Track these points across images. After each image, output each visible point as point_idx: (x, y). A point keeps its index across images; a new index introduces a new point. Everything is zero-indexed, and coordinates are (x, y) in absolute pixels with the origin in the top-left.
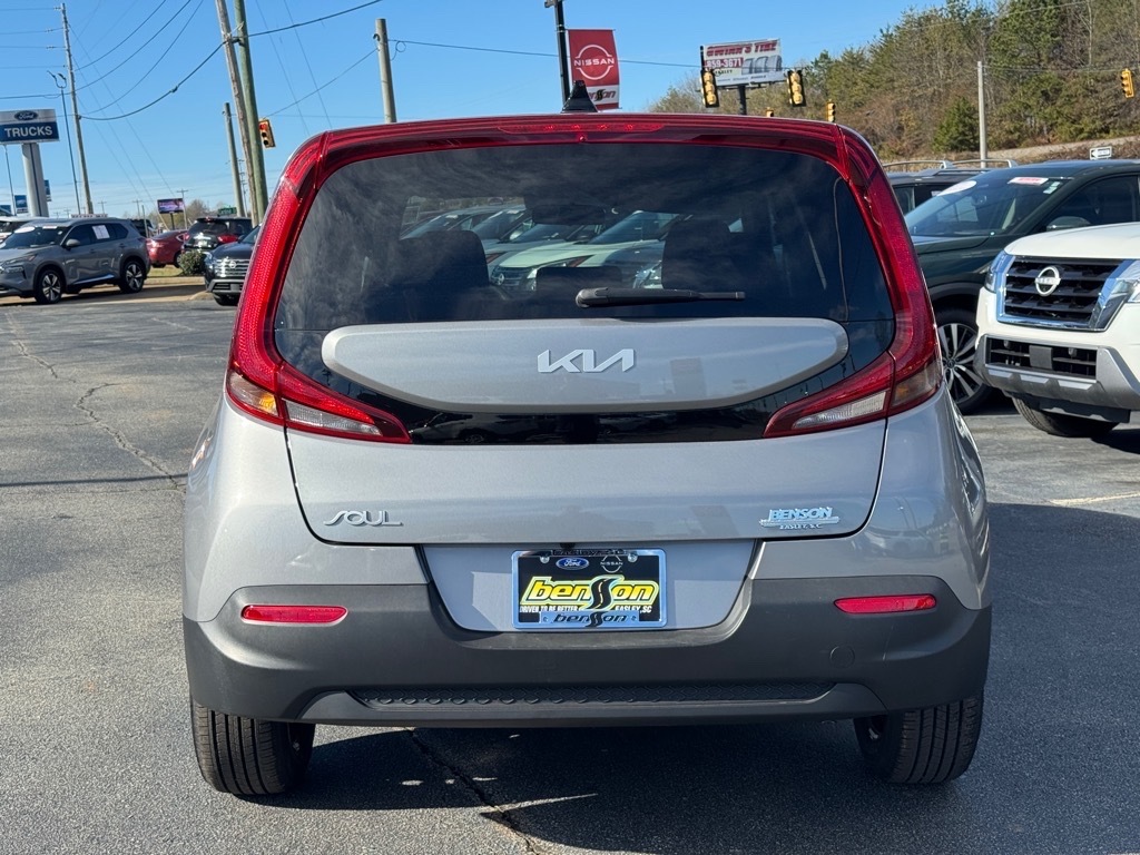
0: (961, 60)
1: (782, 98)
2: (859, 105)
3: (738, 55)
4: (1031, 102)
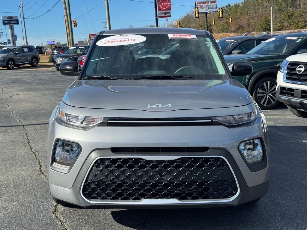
0: (266, 6)
1: (217, 16)
2: (238, 18)
3: (205, 4)
4: (285, 18)
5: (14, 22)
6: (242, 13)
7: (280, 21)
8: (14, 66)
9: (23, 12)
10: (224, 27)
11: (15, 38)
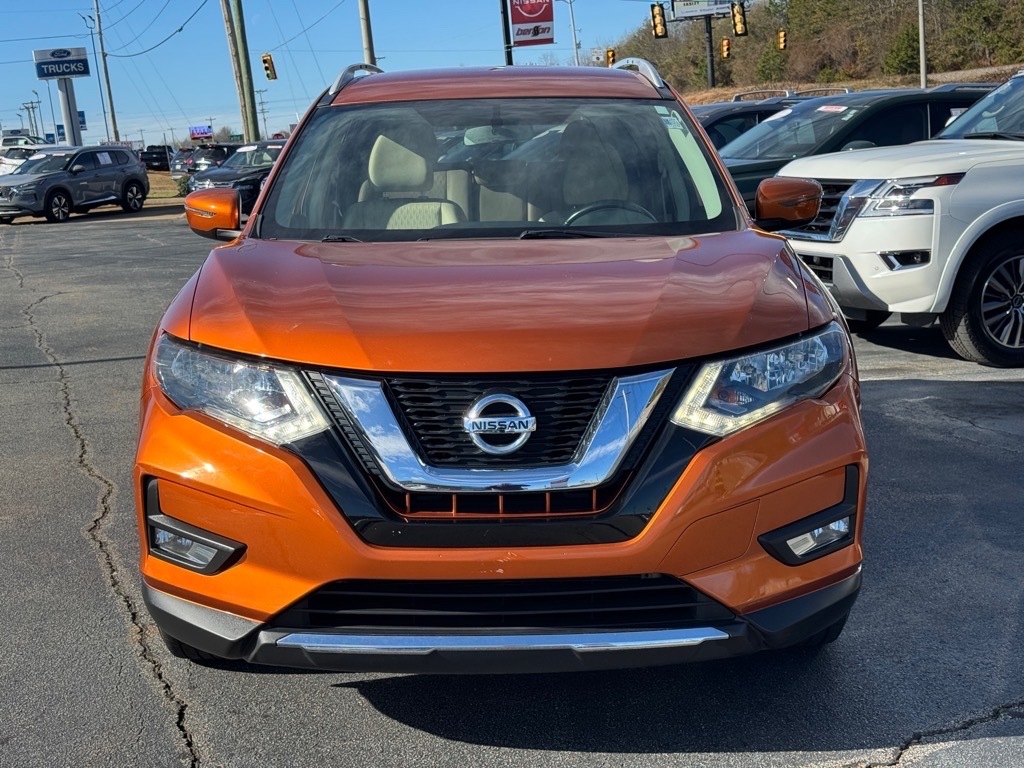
2: (817, 32)
4: (975, 28)
5: (73, 67)
6: (829, 14)
7: (959, 36)
8: (71, 212)
9: (100, 33)
10: (772, 62)
11: (80, 119)
